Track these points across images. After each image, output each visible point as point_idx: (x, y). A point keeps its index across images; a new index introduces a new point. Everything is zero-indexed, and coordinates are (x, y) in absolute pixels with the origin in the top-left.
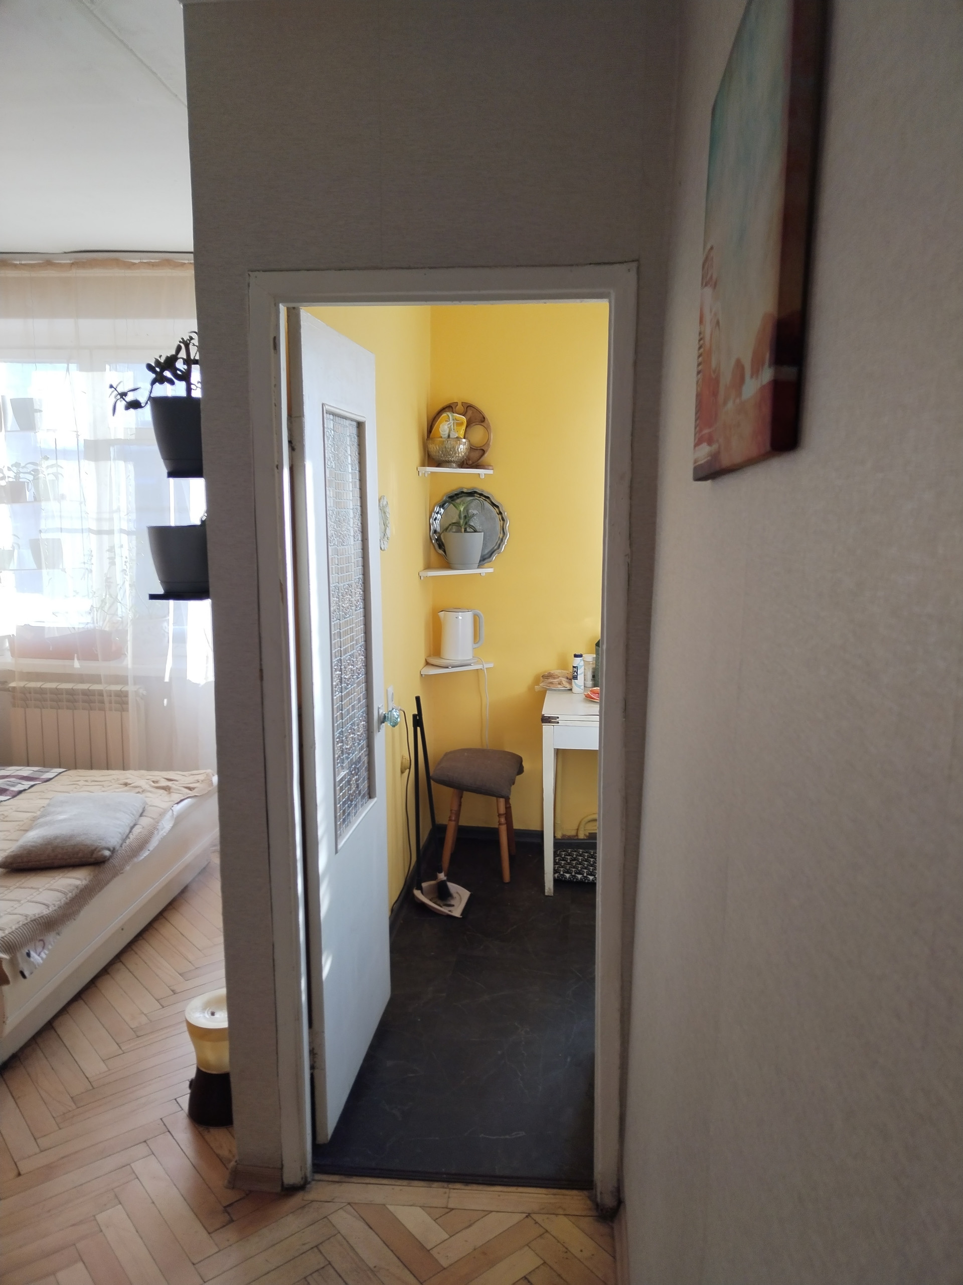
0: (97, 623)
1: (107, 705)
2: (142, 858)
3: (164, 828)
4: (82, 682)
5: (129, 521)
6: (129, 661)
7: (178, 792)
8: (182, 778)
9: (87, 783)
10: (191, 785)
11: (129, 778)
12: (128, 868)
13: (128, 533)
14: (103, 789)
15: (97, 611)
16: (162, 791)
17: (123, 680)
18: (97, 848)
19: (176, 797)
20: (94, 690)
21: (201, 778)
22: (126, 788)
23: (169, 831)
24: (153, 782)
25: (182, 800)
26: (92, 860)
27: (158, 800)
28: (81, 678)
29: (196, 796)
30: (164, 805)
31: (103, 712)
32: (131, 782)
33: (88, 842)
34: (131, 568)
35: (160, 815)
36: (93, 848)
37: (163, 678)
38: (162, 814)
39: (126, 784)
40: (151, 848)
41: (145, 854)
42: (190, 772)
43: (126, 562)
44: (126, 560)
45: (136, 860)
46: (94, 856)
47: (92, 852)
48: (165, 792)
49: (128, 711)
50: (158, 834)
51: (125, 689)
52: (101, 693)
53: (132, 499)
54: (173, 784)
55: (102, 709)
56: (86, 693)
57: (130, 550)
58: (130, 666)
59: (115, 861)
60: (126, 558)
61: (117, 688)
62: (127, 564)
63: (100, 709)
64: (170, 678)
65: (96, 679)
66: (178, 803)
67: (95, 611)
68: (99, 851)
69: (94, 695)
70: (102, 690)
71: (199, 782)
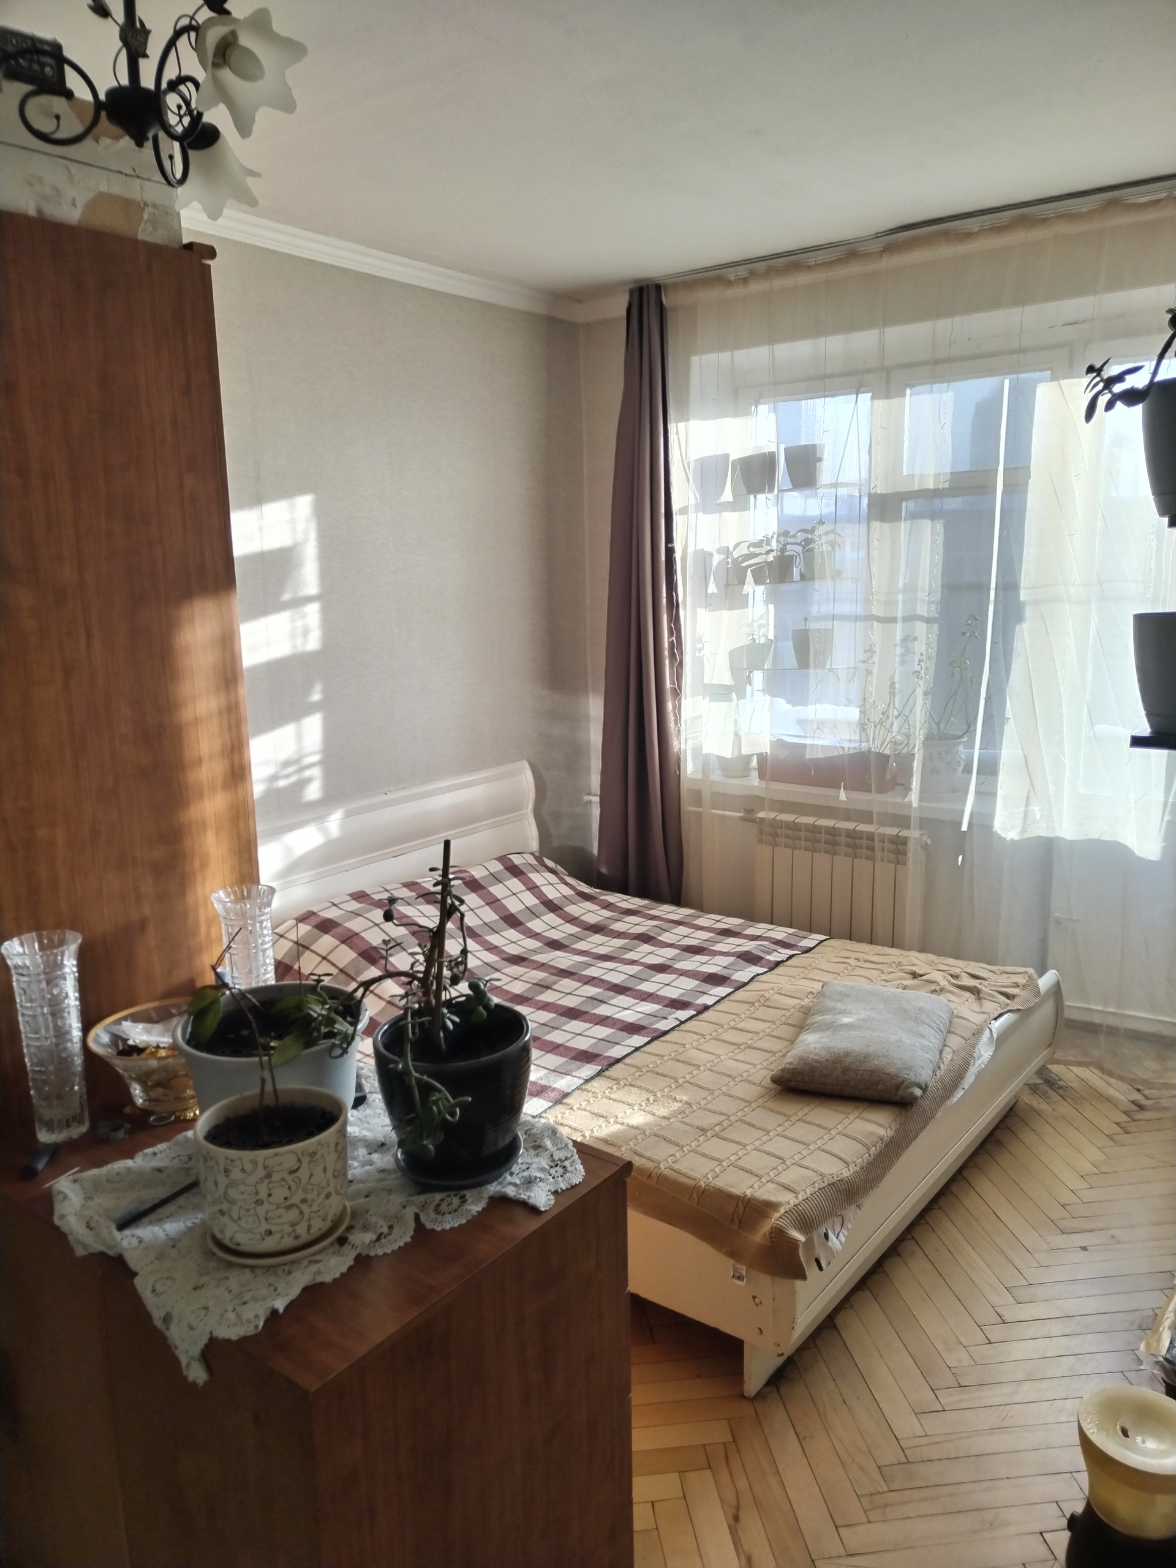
0: (874, 743)
1: (878, 854)
2: (956, 1100)
3: (981, 1056)
4: (848, 819)
5: (930, 603)
6: (914, 797)
7: (992, 999)
8: (994, 977)
9: (859, 964)
10: (1009, 991)
11: (916, 965)
12: (939, 1115)
13: (928, 620)
14: (883, 977)
15: (875, 727)
16: (967, 994)
17: (903, 821)
18: (903, 1081)
19: (991, 1007)
20: (862, 832)
21: (1021, 980)
22: (916, 982)
23: (989, 1062)
24: (952, 976)
25: (1001, 1015)
26: (897, 1098)
27: (968, 1009)
28: (847, 814)
29: (1019, 1010)
30: (977, 1019)
31: (872, 862)
32: (921, 972)
33: (891, 1070)
34: (927, 669)
35: (974, 1034)
36: (899, 1080)
37: (960, 824)
38: (977, 1033)
39: (915, 975)
40: (966, 1087)
41: (959, 1094)
42: (1002, 968)
43: (920, 661)
44: (921, 658)
45: (948, 1103)
46: (900, 1093)
47: (898, 1087)
48: (973, 996)
49: (905, 864)
50: (974, 1063)
51: (904, 833)
52: (870, 837)
53: (938, 572)
54: (981, 984)
55: (872, 859)
56: (851, 834)
57: (928, 645)
58: (915, 804)
59: (925, 1104)
60: (922, 655)
61: (892, 831)
62: (923, 664)
63: (867, 858)
64: (970, 825)
65: (866, 816)
66: (995, 1019)
67: (873, 726)
68: (907, 1087)
69: (862, 839)
70: (873, 833)
71: (1018, 986)
